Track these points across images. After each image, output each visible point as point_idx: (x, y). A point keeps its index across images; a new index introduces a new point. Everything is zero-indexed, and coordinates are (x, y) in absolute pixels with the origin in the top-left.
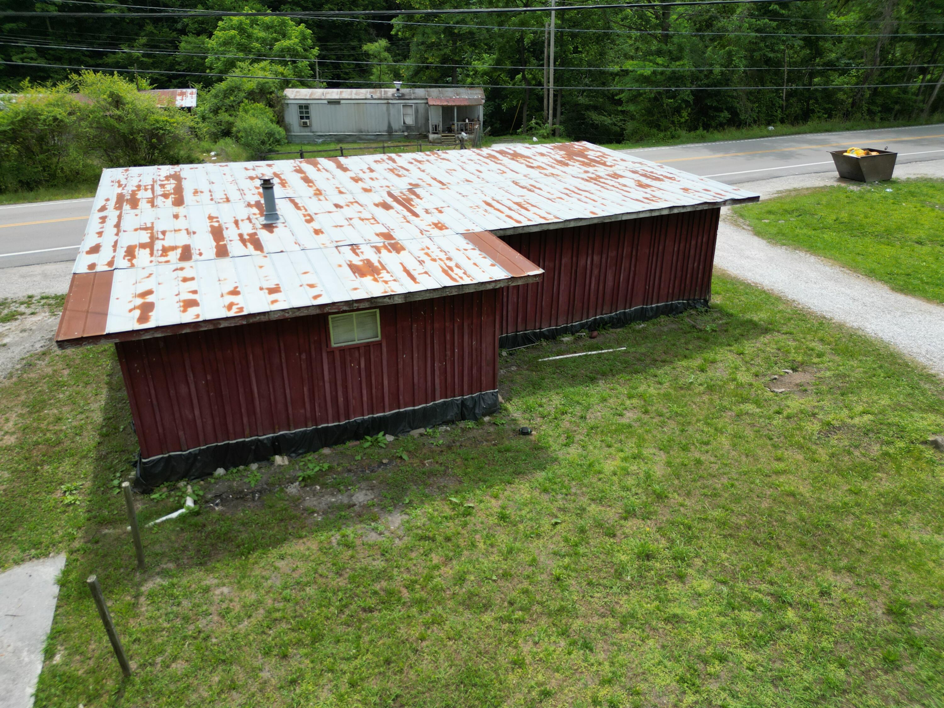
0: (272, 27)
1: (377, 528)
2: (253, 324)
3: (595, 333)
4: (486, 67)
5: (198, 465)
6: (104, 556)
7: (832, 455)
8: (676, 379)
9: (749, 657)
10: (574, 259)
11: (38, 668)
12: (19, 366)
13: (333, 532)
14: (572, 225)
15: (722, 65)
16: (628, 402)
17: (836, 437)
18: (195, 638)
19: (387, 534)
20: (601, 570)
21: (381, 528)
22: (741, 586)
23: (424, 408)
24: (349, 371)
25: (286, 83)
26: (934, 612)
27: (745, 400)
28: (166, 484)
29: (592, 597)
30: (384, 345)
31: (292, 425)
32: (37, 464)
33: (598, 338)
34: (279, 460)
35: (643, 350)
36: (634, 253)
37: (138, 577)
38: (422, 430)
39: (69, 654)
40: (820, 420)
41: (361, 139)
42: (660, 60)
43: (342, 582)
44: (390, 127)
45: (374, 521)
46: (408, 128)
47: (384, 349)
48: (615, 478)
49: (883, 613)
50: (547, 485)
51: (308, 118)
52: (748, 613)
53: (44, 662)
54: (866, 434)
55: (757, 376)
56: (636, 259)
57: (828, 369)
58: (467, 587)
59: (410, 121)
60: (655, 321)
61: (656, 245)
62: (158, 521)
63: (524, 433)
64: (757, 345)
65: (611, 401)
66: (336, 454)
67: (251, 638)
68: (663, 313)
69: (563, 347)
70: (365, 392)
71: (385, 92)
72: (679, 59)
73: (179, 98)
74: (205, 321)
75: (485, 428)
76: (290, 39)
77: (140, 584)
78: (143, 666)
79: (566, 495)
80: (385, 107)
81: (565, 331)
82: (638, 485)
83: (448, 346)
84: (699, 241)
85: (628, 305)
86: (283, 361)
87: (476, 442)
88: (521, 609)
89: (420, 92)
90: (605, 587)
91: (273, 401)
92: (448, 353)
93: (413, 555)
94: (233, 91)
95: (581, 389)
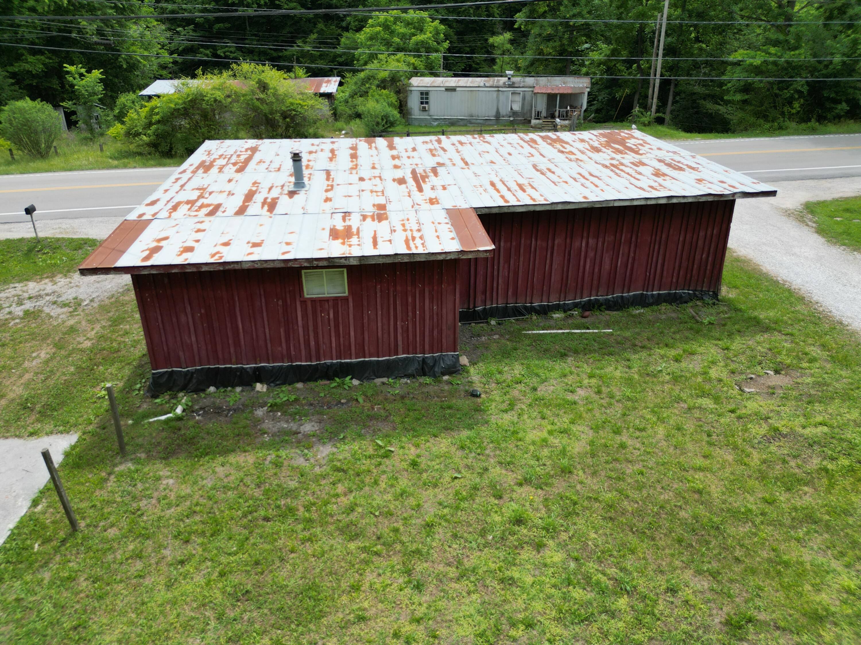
0: (411, 24)
1: (306, 455)
2: (229, 270)
3: (587, 313)
4: (602, 57)
5: (194, 381)
6: (104, 440)
7: (764, 462)
8: (648, 364)
9: (557, 630)
10: (568, 241)
11: (23, 511)
12: (121, 290)
13: (271, 452)
14: (560, 207)
15: (844, 55)
16: (586, 382)
17: (777, 444)
18: (134, 514)
19: (312, 461)
20: (471, 525)
21: (310, 454)
22: (591, 566)
23: (388, 360)
24: (319, 319)
25: (416, 73)
26: (777, 633)
27: (704, 394)
28: (169, 393)
29: (450, 547)
30: (351, 300)
31: (270, 358)
32: (95, 365)
33: (589, 319)
34: (259, 387)
35: (627, 334)
36: (634, 239)
37: (118, 459)
38: (385, 380)
39: (47, 507)
40: (770, 426)
41: (471, 123)
42: (773, 50)
43: (257, 493)
44: (498, 112)
45: (307, 449)
46: (514, 113)
47: (351, 304)
48: (532, 448)
49: (721, 623)
50: (468, 443)
51: (427, 103)
52: (581, 591)
53: (29, 508)
54: (811, 446)
55: (733, 373)
56: (636, 246)
57: (812, 375)
58: (353, 517)
59: (517, 107)
60: (655, 308)
61: (659, 233)
62: (151, 420)
63: (475, 395)
64: (750, 343)
65: (570, 378)
66: (307, 389)
67: (171, 522)
68: (665, 301)
69: (552, 323)
70: (333, 339)
71: (498, 81)
72: (795, 48)
73: (324, 85)
74: (189, 264)
75: (441, 385)
76: (425, 34)
77: (115, 465)
78: (88, 526)
79: (479, 454)
80: (495, 94)
81: (557, 308)
82: (550, 458)
83: (410, 308)
84: (709, 233)
85: (625, 290)
86: (263, 304)
87: (428, 396)
88: (384, 544)
89: (530, 81)
90: (466, 541)
91: (254, 336)
92: (410, 314)
93: (323, 482)
94: (369, 79)
95: (545, 363)
